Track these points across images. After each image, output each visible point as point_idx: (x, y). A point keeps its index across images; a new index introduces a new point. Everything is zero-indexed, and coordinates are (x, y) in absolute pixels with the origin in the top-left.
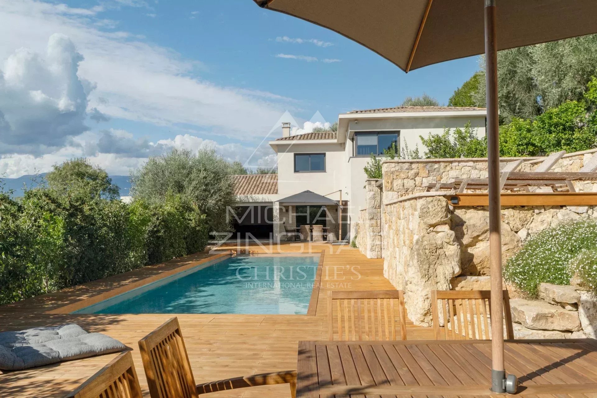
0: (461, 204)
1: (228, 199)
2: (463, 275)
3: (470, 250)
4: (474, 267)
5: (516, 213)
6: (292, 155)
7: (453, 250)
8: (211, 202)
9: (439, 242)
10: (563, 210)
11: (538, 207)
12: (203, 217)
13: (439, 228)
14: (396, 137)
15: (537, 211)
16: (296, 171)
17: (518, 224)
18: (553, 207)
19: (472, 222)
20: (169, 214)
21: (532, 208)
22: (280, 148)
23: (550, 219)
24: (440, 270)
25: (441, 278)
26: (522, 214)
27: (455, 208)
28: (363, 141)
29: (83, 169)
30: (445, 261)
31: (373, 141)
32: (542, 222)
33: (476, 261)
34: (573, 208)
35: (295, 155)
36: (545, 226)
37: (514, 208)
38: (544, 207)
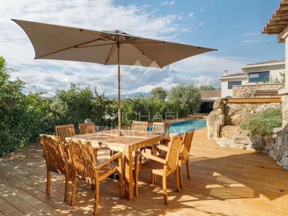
0: (229, 102)
1: (198, 99)
2: (225, 125)
3: (231, 117)
4: (232, 123)
5: (250, 105)
6: (227, 83)
7: (221, 117)
8: (191, 100)
9: (217, 114)
10: (269, 104)
11: (259, 103)
12: (187, 105)
13: (218, 109)
14: (268, 74)
15: (258, 104)
16: (229, 88)
17: (251, 109)
18: (265, 103)
19: (233, 108)
20: (172, 104)
21: (257, 103)
22: (223, 80)
23: (263, 107)
24: (216, 123)
25: (216, 125)
26: (253, 105)
27: (227, 103)
28: (252, 76)
29: (160, 90)
30: (218, 120)
31: (257, 76)
32: (261, 108)
33: (232, 121)
34: (274, 103)
35: (229, 83)
36: (261, 110)
37: (249, 103)
38: (262, 103)
